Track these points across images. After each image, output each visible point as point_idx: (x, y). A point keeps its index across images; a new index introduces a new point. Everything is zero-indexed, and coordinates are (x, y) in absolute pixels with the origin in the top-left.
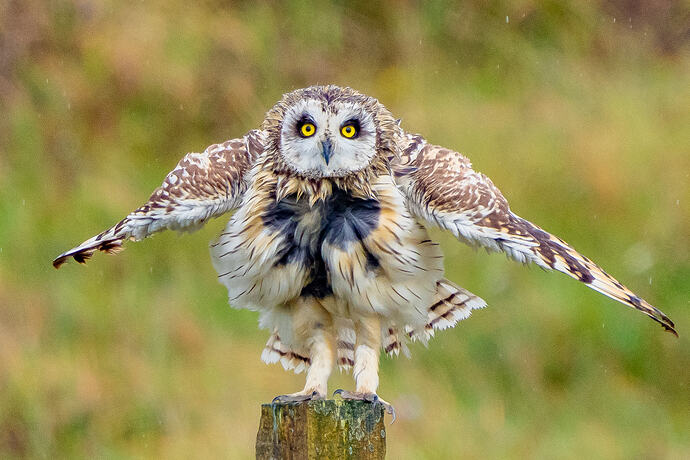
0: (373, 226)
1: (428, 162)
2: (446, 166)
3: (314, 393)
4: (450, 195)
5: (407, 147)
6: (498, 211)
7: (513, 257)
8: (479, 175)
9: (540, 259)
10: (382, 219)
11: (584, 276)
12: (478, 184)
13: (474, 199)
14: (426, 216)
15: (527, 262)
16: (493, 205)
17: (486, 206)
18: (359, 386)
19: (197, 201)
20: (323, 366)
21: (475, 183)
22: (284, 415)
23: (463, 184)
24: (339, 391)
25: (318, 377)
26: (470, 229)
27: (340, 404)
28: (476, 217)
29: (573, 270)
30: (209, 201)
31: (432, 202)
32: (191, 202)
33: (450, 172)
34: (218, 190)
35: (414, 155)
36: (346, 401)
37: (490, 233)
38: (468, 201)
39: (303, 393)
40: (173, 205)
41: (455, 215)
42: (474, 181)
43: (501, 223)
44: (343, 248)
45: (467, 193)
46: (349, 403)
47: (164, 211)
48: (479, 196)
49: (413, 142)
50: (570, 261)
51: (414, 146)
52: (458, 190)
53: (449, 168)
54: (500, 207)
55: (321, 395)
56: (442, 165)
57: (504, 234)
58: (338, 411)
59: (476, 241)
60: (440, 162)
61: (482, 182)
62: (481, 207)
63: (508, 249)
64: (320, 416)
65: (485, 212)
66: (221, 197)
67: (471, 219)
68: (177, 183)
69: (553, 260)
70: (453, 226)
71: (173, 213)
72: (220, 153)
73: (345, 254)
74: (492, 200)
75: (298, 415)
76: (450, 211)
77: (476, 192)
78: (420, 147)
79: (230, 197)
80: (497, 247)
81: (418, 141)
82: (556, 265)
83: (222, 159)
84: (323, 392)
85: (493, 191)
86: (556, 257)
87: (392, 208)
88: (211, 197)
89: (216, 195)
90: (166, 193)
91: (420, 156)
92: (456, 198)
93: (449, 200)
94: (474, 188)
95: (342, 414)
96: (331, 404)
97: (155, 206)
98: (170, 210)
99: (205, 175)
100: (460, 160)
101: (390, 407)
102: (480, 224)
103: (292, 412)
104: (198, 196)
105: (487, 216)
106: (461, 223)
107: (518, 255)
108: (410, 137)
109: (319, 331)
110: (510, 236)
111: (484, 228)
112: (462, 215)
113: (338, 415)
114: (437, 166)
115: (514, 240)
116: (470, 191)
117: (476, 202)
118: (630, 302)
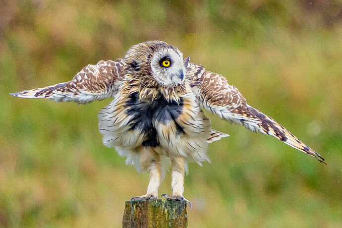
0: (180, 112)
1: (206, 79)
2: (215, 82)
3: (152, 196)
4: (219, 97)
5: (196, 72)
6: (242, 105)
7: (249, 128)
8: (232, 87)
9: (262, 130)
10: (185, 109)
11: (283, 138)
12: (232, 91)
13: (230, 99)
14: (206, 107)
15: (256, 131)
16: (239, 102)
17: (236, 103)
18: (174, 192)
19: (89, 93)
20: (156, 182)
21: (230, 91)
22: (137, 207)
23: (224, 92)
24: (164, 195)
25: (153, 188)
26: (228, 114)
27: (164, 201)
28: (231, 108)
29: (277, 135)
30: (96, 93)
31: (209, 100)
32: (87, 92)
33: (217, 85)
34: (101, 89)
35: (199, 76)
36: (168, 200)
37: (237, 116)
38: (227, 101)
39: (146, 196)
40: (78, 92)
41: (221, 108)
42: (229, 90)
43: (243, 111)
44: (164, 124)
45: (226, 96)
46: (169, 201)
47: (73, 94)
48: (232, 98)
49: (198, 69)
50: (276, 130)
51: (199, 71)
52: (222, 95)
53: (217, 83)
54: (242, 104)
55: (155, 197)
56: (213, 81)
57: (245, 117)
58: (163, 205)
59: (231, 120)
60: (212, 79)
61: (234, 90)
62: (233, 103)
63: (247, 125)
64: (155, 207)
65: (235, 106)
66: (101, 92)
67: (229, 110)
68: (81, 81)
69: (268, 130)
70: (219, 113)
71: (77, 96)
72: (105, 67)
73: (165, 126)
74: (239, 100)
75: (143, 206)
76: (218, 106)
77: (231, 96)
78: (202, 72)
79: (106, 92)
80: (241, 124)
81: (201, 68)
82: (269, 132)
83: (105, 71)
84: (156, 195)
85: (239, 95)
86: (269, 128)
87: (189, 104)
88: (97, 91)
89: (99, 91)
90: (75, 85)
91: (202, 76)
92: (221, 99)
93: (218, 100)
94: (230, 93)
95: (165, 206)
96: (160, 201)
97: (69, 90)
98: (76, 94)
99: (95, 79)
100: (222, 79)
101: (189, 203)
102: (233, 112)
103: (141, 205)
104: (90, 90)
105: (236, 108)
106: (223, 111)
107: (251, 127)
108: (197, 66)
109: (153, 164)
110: (247, 118)
111: (235, 114)
112: (224, 108)
113: (163, 207)
114: (211, 82)
115: (249, 120)
116: (228, 95)
117: (231, 101)
118: (304, 150)
